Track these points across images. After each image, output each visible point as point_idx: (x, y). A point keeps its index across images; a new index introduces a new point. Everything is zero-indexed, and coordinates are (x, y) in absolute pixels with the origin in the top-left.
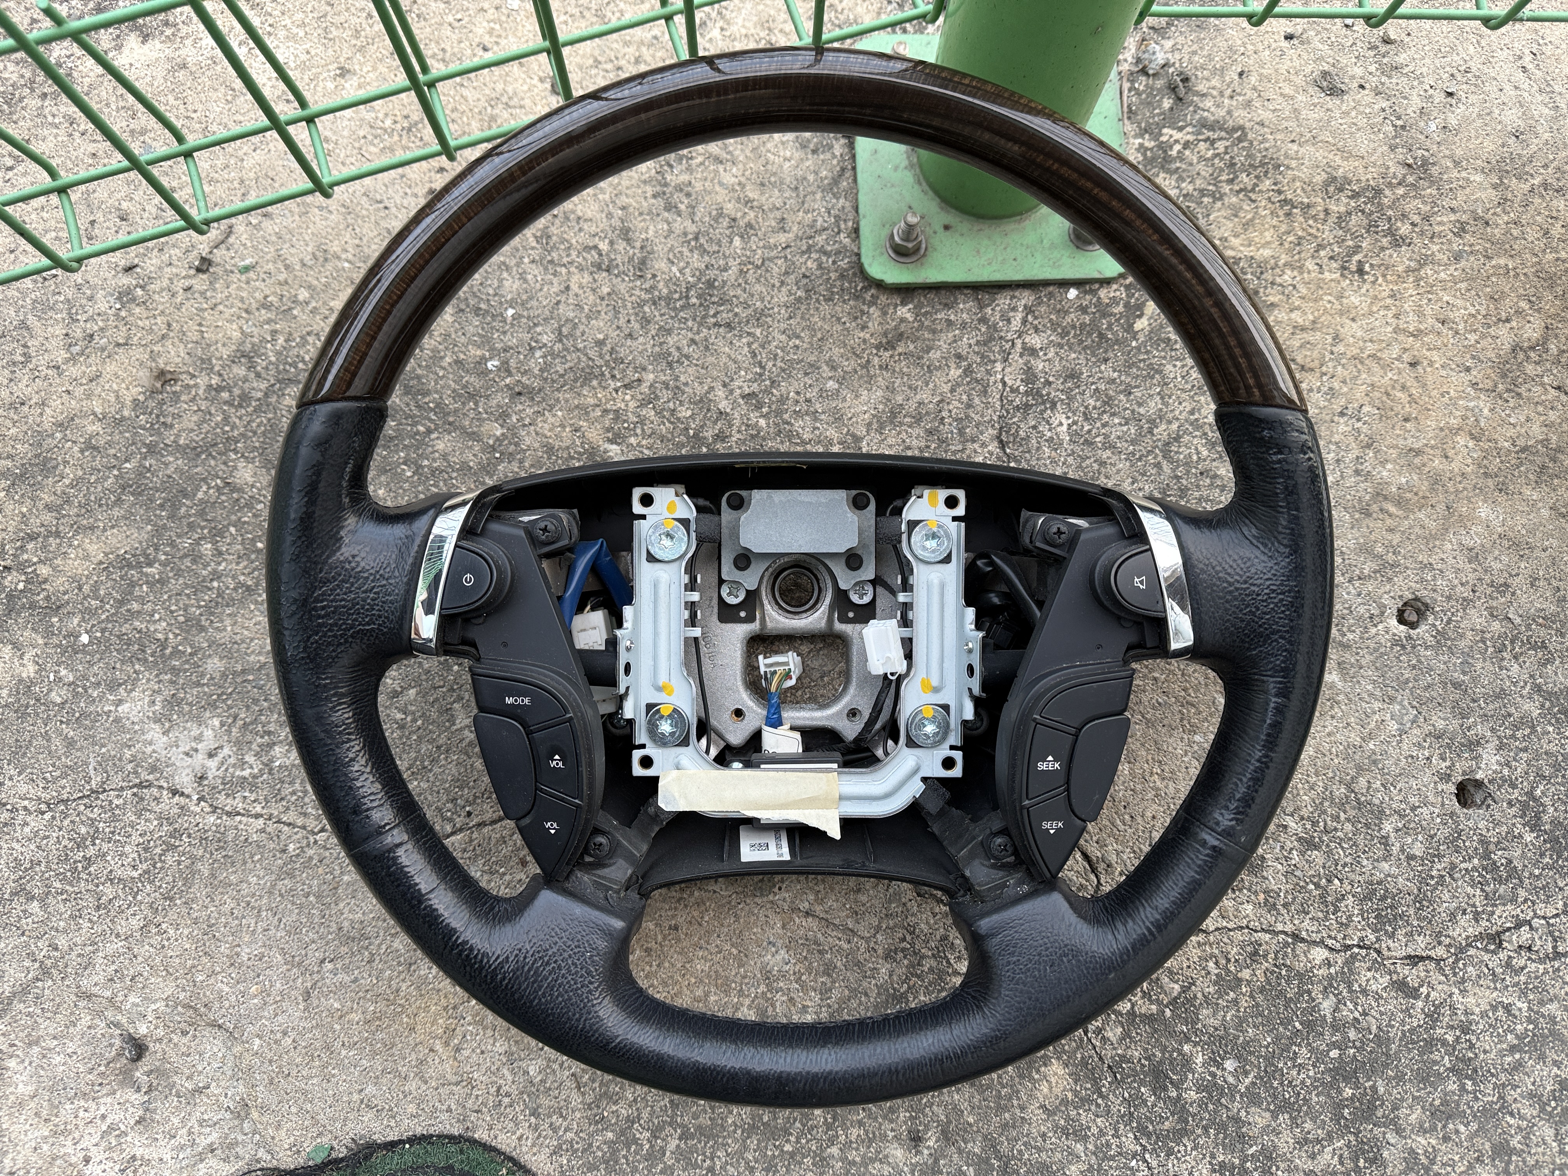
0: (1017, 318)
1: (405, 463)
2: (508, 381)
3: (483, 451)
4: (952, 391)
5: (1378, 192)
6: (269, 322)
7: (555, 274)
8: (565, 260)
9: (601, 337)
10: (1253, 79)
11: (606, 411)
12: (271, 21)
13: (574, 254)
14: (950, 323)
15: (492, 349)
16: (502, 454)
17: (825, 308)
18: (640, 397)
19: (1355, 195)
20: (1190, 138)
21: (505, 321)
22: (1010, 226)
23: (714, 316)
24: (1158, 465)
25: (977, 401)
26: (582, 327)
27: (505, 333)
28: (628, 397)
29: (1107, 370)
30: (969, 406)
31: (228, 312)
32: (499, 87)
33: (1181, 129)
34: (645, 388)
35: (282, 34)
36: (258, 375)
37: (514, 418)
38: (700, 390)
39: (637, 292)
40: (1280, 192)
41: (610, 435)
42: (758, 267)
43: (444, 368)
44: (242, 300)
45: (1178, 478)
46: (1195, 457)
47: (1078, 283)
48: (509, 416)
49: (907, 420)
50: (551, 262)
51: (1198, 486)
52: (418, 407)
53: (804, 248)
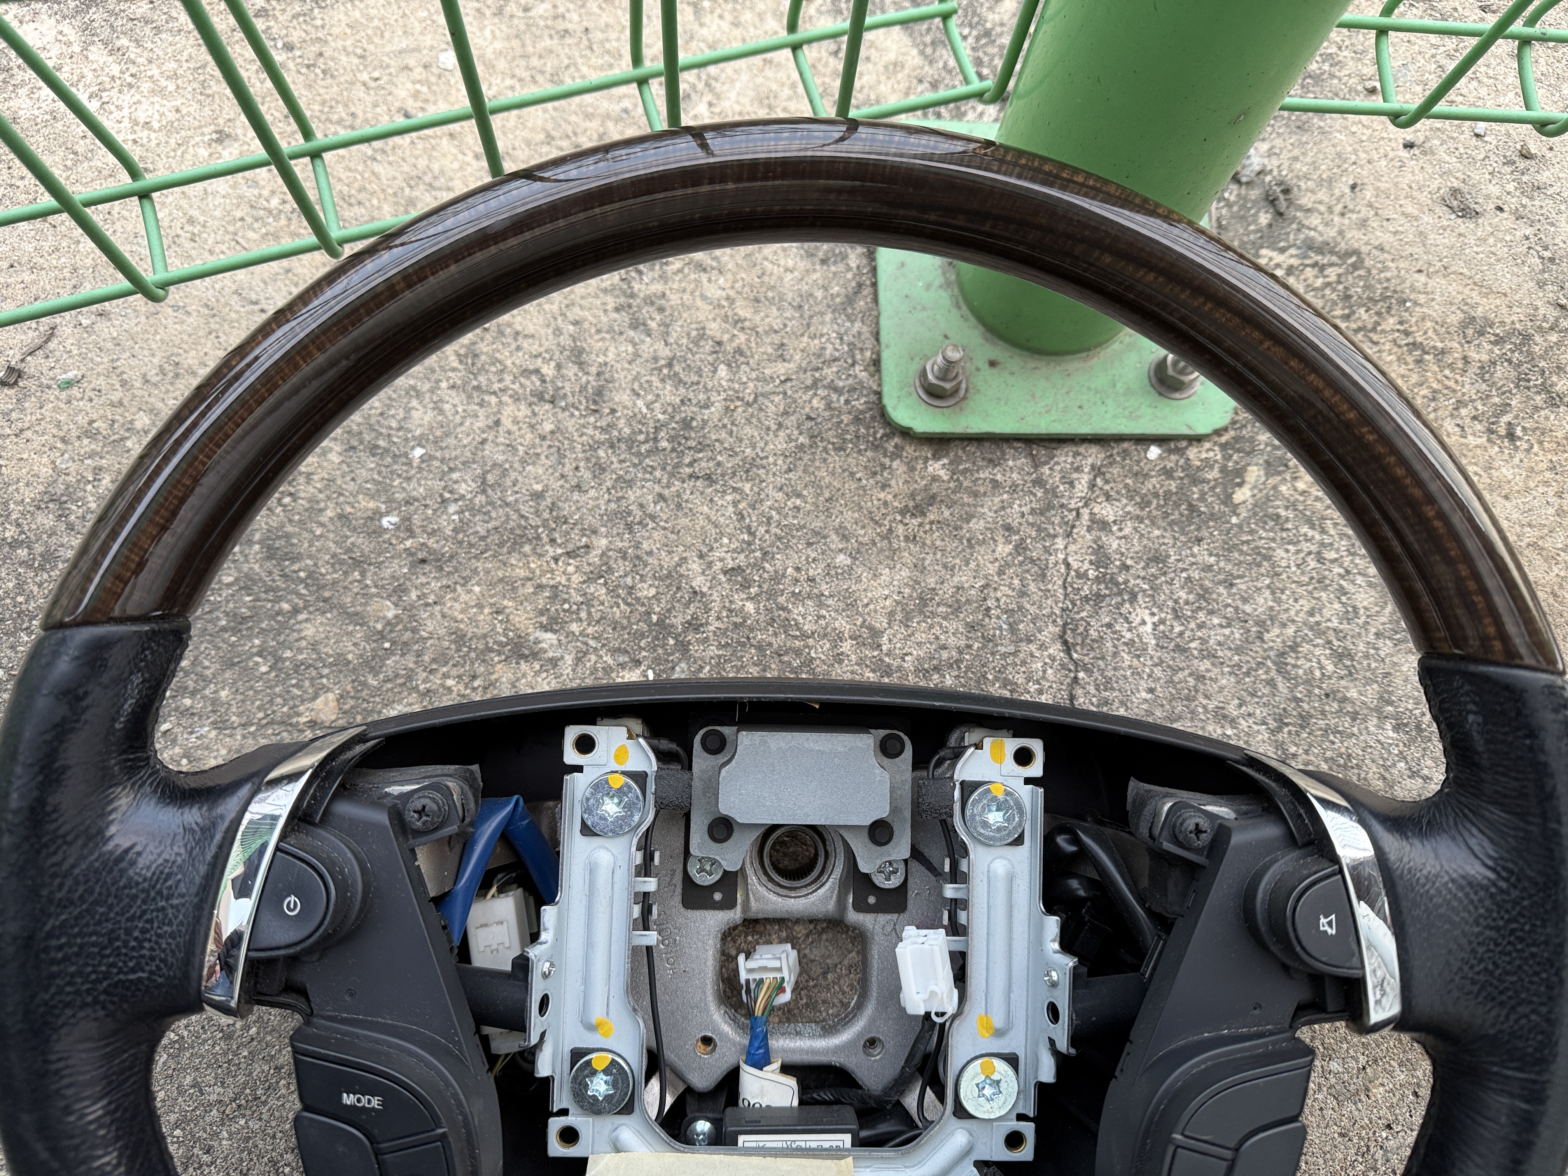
0: (1083, 481)
1: (260, 654)
2: (408, 543)
3: (367, 639)
4: (1001, 573)
5: (1527, 338)
6: (92, 455)
7: (481, 405)
8: (496, 386)
9: (538, 487)
10: (1369, 194)
11: (540, 587)
12: (133, 69)
13: (508, 378)
14: (995, 484)
15: (389, 501)
16: (393, 643)
17: (835, 460)
18: (587, 569)
19: (1499, 341)
20: (1295, 262)
21: (409, 464)
22: (1074, 364)
23: (690, 465)
24: (1271, 683)
25: (1032, 587)
26: (513, 475)
27: (408, 479)
28: (571, 569)
29: (1202, 554)
30: (1023, 594)
31: (37, 441)
32: (422, 163)
33: (1282, 250)
34: (594, 557)
35: (146, 86)
36: (70, 527)
37: (414, 595)
38: (668, 562)
39: (590, 431)
40: (1407, 333)
41: (544, 619)
42: (748, 404)
43: (322, 525)
44: (58, 425)
45: (1297, 700)
46: (1318, 674)
47: (1161, 440)
48: (406, 591)
49: (942, 609)
50: (477, 388)
51: (1323, 712)
52: (284, 576)
53: (809, 382)
